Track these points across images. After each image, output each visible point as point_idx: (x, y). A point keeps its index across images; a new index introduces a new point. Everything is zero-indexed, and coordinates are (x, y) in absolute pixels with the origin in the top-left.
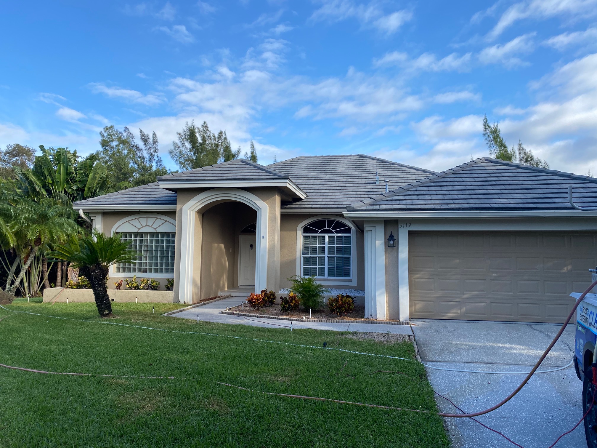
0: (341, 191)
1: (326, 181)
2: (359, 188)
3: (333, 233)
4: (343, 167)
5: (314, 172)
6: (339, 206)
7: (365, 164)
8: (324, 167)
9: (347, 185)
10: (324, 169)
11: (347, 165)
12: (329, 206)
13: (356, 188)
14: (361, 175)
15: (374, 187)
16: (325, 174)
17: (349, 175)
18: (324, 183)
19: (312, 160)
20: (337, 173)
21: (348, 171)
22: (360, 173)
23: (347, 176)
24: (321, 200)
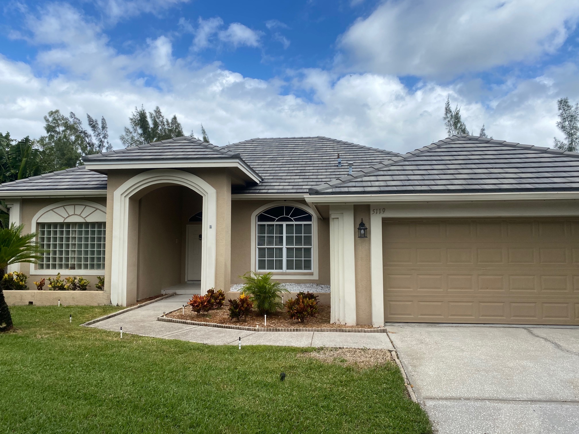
0: (299, 174)
1: (284, 163)
2: (319, 171)
3: (292, 221)
4: (302, 149)
5: (270, 154)
6: (298, 191)
7: (325, 147)
8: (280, 150)
9: (306, 168)
10: (282, 152)
11: (306, 147)
12: (286, 191)
13: (316, 171)
14: (321, 158)
15: (336, 170)
16: (282, 156)
17: (308, 158)
18: (281, 166)
19: (268, 142)
20: (295, 156)
21: (307, 153)
22: (320, 155)
23: (306, 158)
24: (278, 184)
